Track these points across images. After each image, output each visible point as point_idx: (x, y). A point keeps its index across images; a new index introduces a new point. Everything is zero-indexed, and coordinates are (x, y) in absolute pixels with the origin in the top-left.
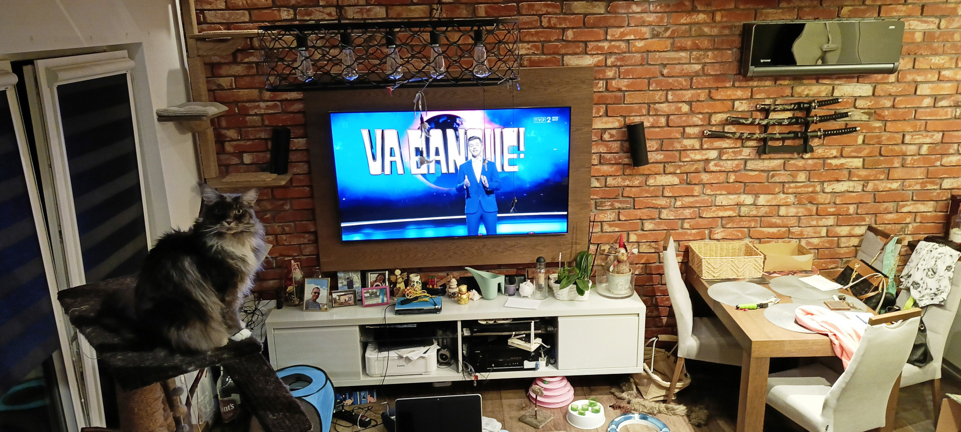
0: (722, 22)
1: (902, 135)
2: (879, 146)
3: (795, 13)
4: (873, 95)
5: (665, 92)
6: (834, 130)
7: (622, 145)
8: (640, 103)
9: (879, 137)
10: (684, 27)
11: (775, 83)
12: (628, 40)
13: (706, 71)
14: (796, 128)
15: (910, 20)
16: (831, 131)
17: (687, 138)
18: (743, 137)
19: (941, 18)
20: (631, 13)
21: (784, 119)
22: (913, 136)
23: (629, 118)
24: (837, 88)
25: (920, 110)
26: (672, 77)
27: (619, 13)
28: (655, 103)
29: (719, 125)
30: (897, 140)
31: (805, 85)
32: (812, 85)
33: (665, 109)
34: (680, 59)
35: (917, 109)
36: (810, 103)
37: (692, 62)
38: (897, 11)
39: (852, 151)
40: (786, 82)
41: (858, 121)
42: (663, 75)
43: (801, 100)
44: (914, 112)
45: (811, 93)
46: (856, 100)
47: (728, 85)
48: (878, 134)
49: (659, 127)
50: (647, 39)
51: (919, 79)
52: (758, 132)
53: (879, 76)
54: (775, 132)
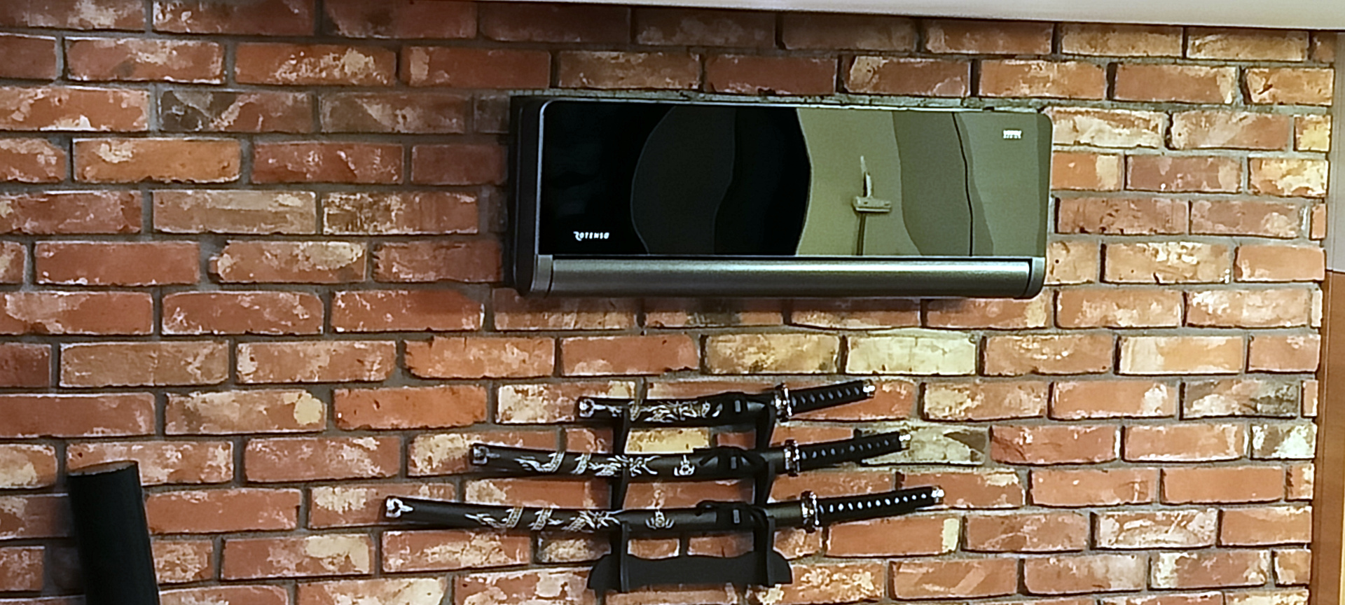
0: (435, 86)
1: (1088, 516)
2: (1016, 556)
3: (691, 65)
4: (980, 371)
5: (227, 343)
6: (855, 500)
7: (51, 561)
8: (125, 388)
9: (1012, 526)
10: (289, 98)
11: (641, 322)
12: (69, 135)
13: (382, 269)
14: (725, 490)
15: (1076, 113)
16: (845, 500)
17: (320, 531)
18: (534, 526)
19: (1171, 108)
20: (74, 31)
21: (680, 456)
22: (1121, 520)
23: (79, 448)
24: (855, 344)
25: (1137, 429)
26: (253, 285)
27: (26, 28)
28: (185, 390)
29: (442, 477)
30: (1073, 536)
31: (743, 329)
32: (772, 329)
33: (227, 412)
34: (279, 217)
35: (1126, 423)
36: (767, 396)
37: (327, 230)
38: (1031, 82)
39: (926, 578)
40: (680, 319)
41: (936, 464)
42: (214, 278)
43: (738, 384)
44: (1118, 434)
45: (769, 361)
46: (922, 388)
47: (467, 324)
48: (1008, 513)
49: (205, 485)
50: (144, 134)
51: (1124, 318)
52: (589, 504)
53: (994, 306)
54: (652, 507)
